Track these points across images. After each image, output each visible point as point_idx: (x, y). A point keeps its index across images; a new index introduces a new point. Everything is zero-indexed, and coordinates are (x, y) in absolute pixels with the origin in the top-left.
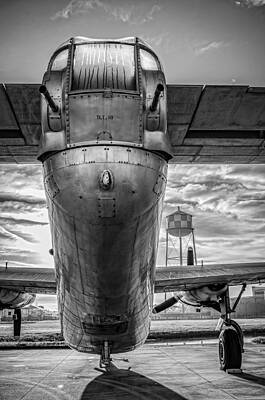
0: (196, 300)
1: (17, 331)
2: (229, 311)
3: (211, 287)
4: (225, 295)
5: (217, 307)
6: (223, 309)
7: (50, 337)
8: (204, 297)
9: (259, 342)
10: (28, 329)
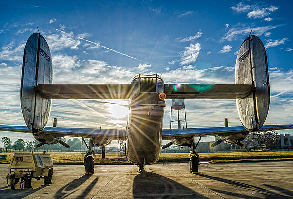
0: (180, 143)
1: (104, 156)
2: (194, 148)
3: (187, 138)
4: (192, 141)
5: (189, 146)
6: (192, 147)
7: (114, 160)
8: (184, 142)
9: (211, 163)
10: (108, 156)
